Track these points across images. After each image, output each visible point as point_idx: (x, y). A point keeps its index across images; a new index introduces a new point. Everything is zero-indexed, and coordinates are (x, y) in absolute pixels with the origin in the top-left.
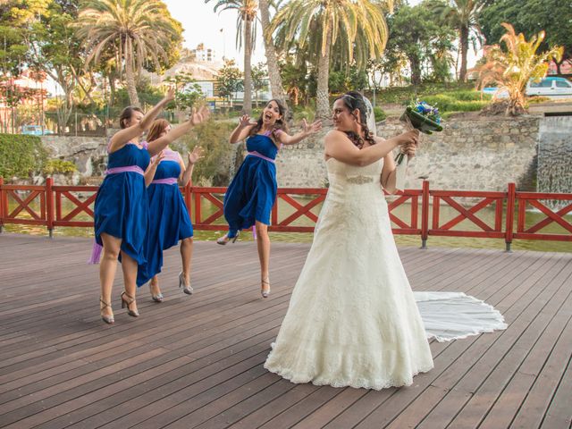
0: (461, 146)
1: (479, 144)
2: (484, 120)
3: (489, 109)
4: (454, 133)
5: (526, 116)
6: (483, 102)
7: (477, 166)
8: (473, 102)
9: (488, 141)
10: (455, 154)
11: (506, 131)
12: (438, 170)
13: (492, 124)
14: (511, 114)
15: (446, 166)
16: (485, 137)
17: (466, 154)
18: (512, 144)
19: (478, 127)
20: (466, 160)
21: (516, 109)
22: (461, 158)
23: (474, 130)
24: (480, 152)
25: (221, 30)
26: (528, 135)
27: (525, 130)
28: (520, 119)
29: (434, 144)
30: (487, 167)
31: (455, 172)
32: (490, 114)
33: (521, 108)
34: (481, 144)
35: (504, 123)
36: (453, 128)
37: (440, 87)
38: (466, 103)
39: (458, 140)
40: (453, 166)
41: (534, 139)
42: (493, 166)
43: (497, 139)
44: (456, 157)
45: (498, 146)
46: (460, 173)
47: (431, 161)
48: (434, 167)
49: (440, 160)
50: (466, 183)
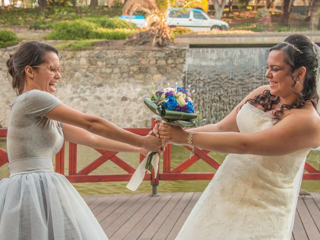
0: (107, 76)
1: (125, 75)
2: (130, 50)
3: (135, 38)
4: (100, 63)
5: (173, 47)
6: (127, 31)
7: (124, 99)
8: (117, 30)
9: (135, 72)
10: (100, 85)
11: (153, 62)
12: (82, 102)
13: (139, 55)
14: (158, 44)
15: (91, 98)
16: (131, 68)
17: (112, 85)
18: (159, 76)
19: (124, 57)
20: (112, 92)
21: (163, 39)
22: (107, 90)
23: (120, 60)
24: (126, 84)
26: (175, 67)
27: (172, 61)
28: (167, 50)
29: (77, 74)
30: (135, 100)
31: (101, 105)
32: (136, 43)
33: (167, 38)
34: (127, 75)
35: (151, 54)
36: (98, 57)
37: (71, 12)
38: (110, 31)
39: (103, 70)
40: (99, 98)
41: (181, 71)
42: (140, 98)
43: (144, 70)
44: (101, 88)
45: (145, 78)
46: (106, 106)
47: (75, 92)
48: (78, 100)
49: (85, 92)
50: (113, 116)
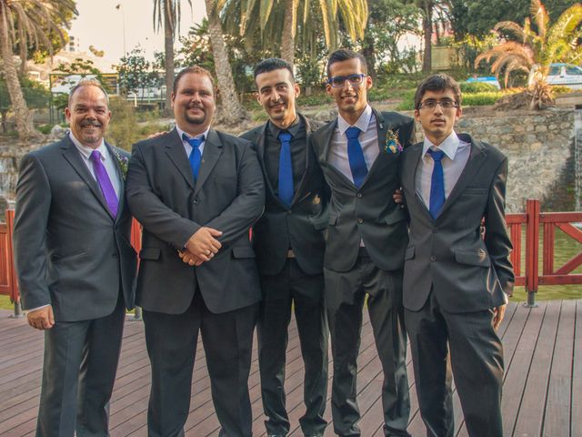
2: (501, 116)
3: (506, 101)
5: (555, 109)
9: (508, 142)
11: (530, 128)
13: (513, 121)
14: (537, 108)
16: (504, 137)
18: (539, 145)
19: (495, 125)
21: (543, 100)
23: (489, 129)
25: (118, 7)
26: (559, 133)
27: (556, 126)
28: (548, 114)
32: (509, 108)
33: (549, 100)
35: (527, 119)
38: (471, 95)
41: (567, 137)
43: (519, 139)
45: (520, 148)
